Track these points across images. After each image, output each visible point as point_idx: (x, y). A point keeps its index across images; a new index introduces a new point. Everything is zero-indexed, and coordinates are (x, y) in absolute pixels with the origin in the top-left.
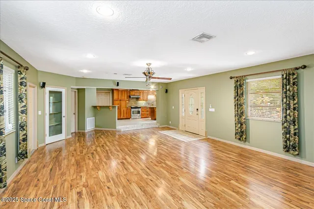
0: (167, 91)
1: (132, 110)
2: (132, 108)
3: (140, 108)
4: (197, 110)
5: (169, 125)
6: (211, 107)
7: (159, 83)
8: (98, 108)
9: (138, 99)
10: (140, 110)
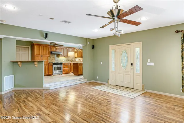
0: (93, 47)
1: (54, 66)
2: (53, 64)
3: (61, 64)
4: (132, 64)
5: (97, 80)
6: (149, 61)
7: (87, 39)
8: (19, 63)
9: (58, 55)
10: (62, 66)
